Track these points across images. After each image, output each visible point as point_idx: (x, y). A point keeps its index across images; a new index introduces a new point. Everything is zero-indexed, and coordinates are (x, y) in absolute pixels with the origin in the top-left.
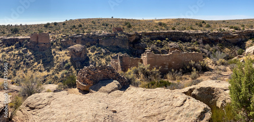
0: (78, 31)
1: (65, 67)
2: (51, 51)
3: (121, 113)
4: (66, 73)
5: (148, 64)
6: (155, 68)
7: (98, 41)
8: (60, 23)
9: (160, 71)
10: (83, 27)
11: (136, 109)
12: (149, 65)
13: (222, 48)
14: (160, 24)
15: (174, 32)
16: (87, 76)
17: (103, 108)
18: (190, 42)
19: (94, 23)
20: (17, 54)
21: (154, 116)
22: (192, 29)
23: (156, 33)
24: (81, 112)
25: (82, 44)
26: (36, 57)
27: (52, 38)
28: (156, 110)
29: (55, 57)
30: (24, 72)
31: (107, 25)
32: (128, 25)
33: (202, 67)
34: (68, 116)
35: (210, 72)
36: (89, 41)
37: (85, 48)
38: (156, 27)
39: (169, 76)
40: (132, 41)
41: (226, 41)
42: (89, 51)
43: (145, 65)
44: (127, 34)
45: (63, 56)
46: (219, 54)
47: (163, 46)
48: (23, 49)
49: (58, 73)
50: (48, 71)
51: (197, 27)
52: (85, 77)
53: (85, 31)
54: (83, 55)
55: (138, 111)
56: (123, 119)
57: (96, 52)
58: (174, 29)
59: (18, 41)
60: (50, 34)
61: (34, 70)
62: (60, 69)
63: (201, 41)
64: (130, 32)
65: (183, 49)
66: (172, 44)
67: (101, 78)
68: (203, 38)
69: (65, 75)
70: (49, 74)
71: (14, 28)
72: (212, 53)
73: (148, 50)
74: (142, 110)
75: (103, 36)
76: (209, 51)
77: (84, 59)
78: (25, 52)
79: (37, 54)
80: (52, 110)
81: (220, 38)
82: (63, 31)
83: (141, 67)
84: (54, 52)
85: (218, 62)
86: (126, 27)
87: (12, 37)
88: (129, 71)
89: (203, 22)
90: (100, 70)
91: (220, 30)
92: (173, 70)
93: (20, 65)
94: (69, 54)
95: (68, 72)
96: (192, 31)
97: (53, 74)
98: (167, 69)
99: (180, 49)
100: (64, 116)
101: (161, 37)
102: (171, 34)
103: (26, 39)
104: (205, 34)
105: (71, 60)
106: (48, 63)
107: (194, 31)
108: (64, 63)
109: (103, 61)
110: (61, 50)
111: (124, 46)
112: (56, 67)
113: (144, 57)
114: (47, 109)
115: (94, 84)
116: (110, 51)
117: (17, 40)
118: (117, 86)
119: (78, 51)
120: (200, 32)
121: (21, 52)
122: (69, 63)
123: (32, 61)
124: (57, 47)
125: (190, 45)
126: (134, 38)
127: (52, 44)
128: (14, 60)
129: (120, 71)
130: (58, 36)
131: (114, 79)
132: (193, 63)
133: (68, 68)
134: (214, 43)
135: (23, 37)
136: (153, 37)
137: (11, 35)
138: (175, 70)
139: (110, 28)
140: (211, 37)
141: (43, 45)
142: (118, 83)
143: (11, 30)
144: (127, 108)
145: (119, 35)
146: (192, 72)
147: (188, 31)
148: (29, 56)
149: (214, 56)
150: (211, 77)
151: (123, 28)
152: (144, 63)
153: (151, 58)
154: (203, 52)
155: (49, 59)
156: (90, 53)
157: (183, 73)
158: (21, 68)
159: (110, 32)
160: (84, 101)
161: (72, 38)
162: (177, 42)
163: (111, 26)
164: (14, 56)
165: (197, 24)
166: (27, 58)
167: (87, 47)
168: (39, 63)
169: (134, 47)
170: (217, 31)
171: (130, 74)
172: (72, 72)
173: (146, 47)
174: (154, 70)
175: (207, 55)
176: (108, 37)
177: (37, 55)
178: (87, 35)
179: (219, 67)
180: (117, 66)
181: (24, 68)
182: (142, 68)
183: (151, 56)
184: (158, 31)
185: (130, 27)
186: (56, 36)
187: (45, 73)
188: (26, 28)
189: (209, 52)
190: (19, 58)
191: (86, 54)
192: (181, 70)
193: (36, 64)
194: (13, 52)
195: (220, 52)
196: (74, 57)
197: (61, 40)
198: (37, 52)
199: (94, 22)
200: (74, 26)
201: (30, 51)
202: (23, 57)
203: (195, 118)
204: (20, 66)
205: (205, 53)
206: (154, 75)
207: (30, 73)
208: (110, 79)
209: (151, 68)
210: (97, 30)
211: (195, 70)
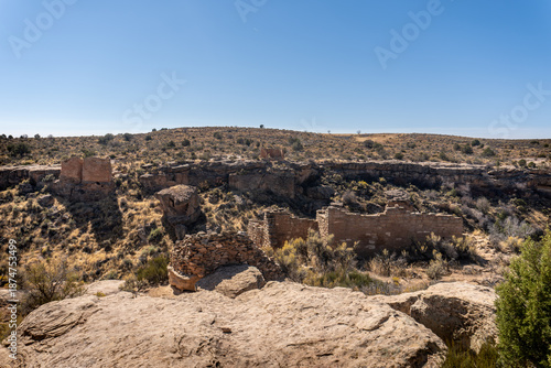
0: (180, 155)
1: (149, 237)
2: (116, 200)
3: (241, 334)
4: (152, 253)
5: (330, 233)
6: (344, 244)
7: (227, 179)
8: (140, 135)
9: (355, 251)
10: (192, 146)
11: (276, 327)
12: (332, 235)
13: (524, 211)
14: (369, 145)
15: (401, 164)
16: (190, 257)
17: (204, 323)
18: (438, 189)
19: (219, 138)
20: (23, 210)
21: (311, 344)
22: (444, 158)
23: (356, 164)
24: (152, 333)
25: (190, 184)
26: (75, 215)
27: (119, 169)
28: (318, 332)
29: (126, 215)
30: (44, 254)
31: (248, 144)
32: (295, 144)
33: (459, 251)
34: (122, 343)
35: (478, 268)
36: (205, 177)
37: (196, 193)
38: (359, 151)
39: (374, 265)
40: (302, 179)
41: (540, 193)
42: (207, 199)
43: (324, 236)
44: (293, 165)
45: (145, 213)
46: (515, 226)
47: (372, 194)
48: (42, 197)
49: (133, 254)
50: (108, 249)
51: (458, 155)
52: (186, 258)
53: (198, 154)
54: (191, 211)
55: (279, 332)
56: (242, 347)
57: (221, 202)
58: (400, 157)
59: (26, 177)
60: (112, 162)
61: (71, 250)
62: (138, 242)
63: (466, 188)
64: (299, 160)
65: (419, 206)
66: (394, 191)
67: (223, 262)
68: (471, 181)
69: (149, 258)
70: (109, 256)
71: (16, 144)
72: (493, 221)
73: (337, 201)
74: (288, 331)
75: (238, 168)
76: (485, 214)
77: (193, 219)
78: (46, 203)
79: (80, 208)
80: (87, 335)
81: (521, 186)
82: (146, 154)
83: (314, 238)
84: (123, 204)
85: (503, 245)
86: (289, 149)
87: (12, 167)
88: (287, 246)
89: (476, 142)
90: (220, 242)
91: (523, 163)
92: (385, 252)
93: (32, 237)
94: (158, 208)
95: (156, 250)
96: (444, 164)
97: (121, 256)
98: (374, 247)
99: (412, 205)
100: (113, 344)
101: (368, 175)
102: (393, 168)
103: (51, 171)
104: (478, 173)
105: (165, 221)
106: (108, 229)
107: (450, 164)
108: (148, 229)
109: (238, 224)
110: (139, 198)
111: (283, 192)
112: (128, 238)
113: (323, 217)
114: (74, 336)
115: (206, 275)
116: (254, 201)
117: (25, 174)
118: (254, 280)
119: (180, 199)
120: (465, 166)
121: (35, 204)
122: (160, 228)
123: (64, 226)
124: (131, 191)
125: (438, 198)
126: (306, 174)
127: (119, 184)
128: (14, 225)
129: (266, 247)
130: (132, 167)
131: (249, 264)
132: (435, 238)
133: (157, 239)
134: (502, 197)
135: (42, 168)
136: (350, 174)
137: (9, 161)
138: (391, 253)
139: (255, 150)
140: (493, 181)
141: (95, 186)
142: (259, 273)
143: (9, 149)
144: (255, 325)
145: (274, 166)
146: (432, 262)
147: (434, 163)
148: (57, 215)
149: (500, 229)
150: (480, 279)
151: (285, 152)
152: (321, 231)
153: (337, 219)
154: (469, 217)
155: (109, 221)
156: (209, 205)
157: (410, 262)
158: (33, 246)
159: (255, 158)
160: (166, 309)
161: (166, 170)
162: (405, 187)
163: (258, 145)
164: (16, 214)
165: (458, 148)
166: (53, 220)
167: (202, 192)
168: (84, 230)
169: (305, 193)
170: (512, 167)
171: (287, 253)
172: (166, 250)
173: (333, 196)
174: (342, 249)
175: (481, 224)
176: (250, 170)
177: (78, 211)
178: (201, 163)
179: (506, 257)
180: (261, 234)
181: (42, 244)
182: (316, 243)
183: (337, 215)
184: (361, 161)
185: (299, 148)
186: (128, 166)
187: (100, 255)
188: (51, 146)
189: (486, 219)
190: (28, 219)
191: (199, 208)
192: (404, 253)
193: (75, 232)
194: (12, 204)
195: (516, 221)
196: (171, 214)
197: (140, 174)
198: (78, 204)
199: (219, 134)
200: (172, 144)
201: (61, 203)
202: (40, 217)
203: (402, 362)
204: (31, 241)
205: (474, 218)
206: (342, 259)
207: (58, 255)
208: (241, 264)
209: (335, 243)
210: (225, 154)
211: (439, 256)
